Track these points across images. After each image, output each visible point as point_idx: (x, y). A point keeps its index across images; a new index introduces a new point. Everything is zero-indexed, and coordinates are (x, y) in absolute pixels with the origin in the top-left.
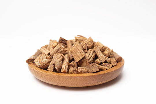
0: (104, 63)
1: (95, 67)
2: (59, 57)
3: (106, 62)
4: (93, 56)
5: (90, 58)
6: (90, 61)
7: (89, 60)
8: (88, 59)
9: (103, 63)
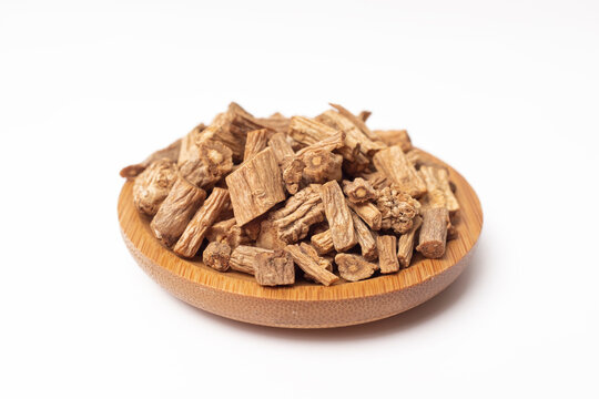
0: (342, 254)
1: (279, 266)
2: (179, 196)
3: (355, 249)
4: (308, 217)
5: (292, 223)
6: (287, 233)
7: (286, 228)
8: (280, 225)
9: (342, 251)
